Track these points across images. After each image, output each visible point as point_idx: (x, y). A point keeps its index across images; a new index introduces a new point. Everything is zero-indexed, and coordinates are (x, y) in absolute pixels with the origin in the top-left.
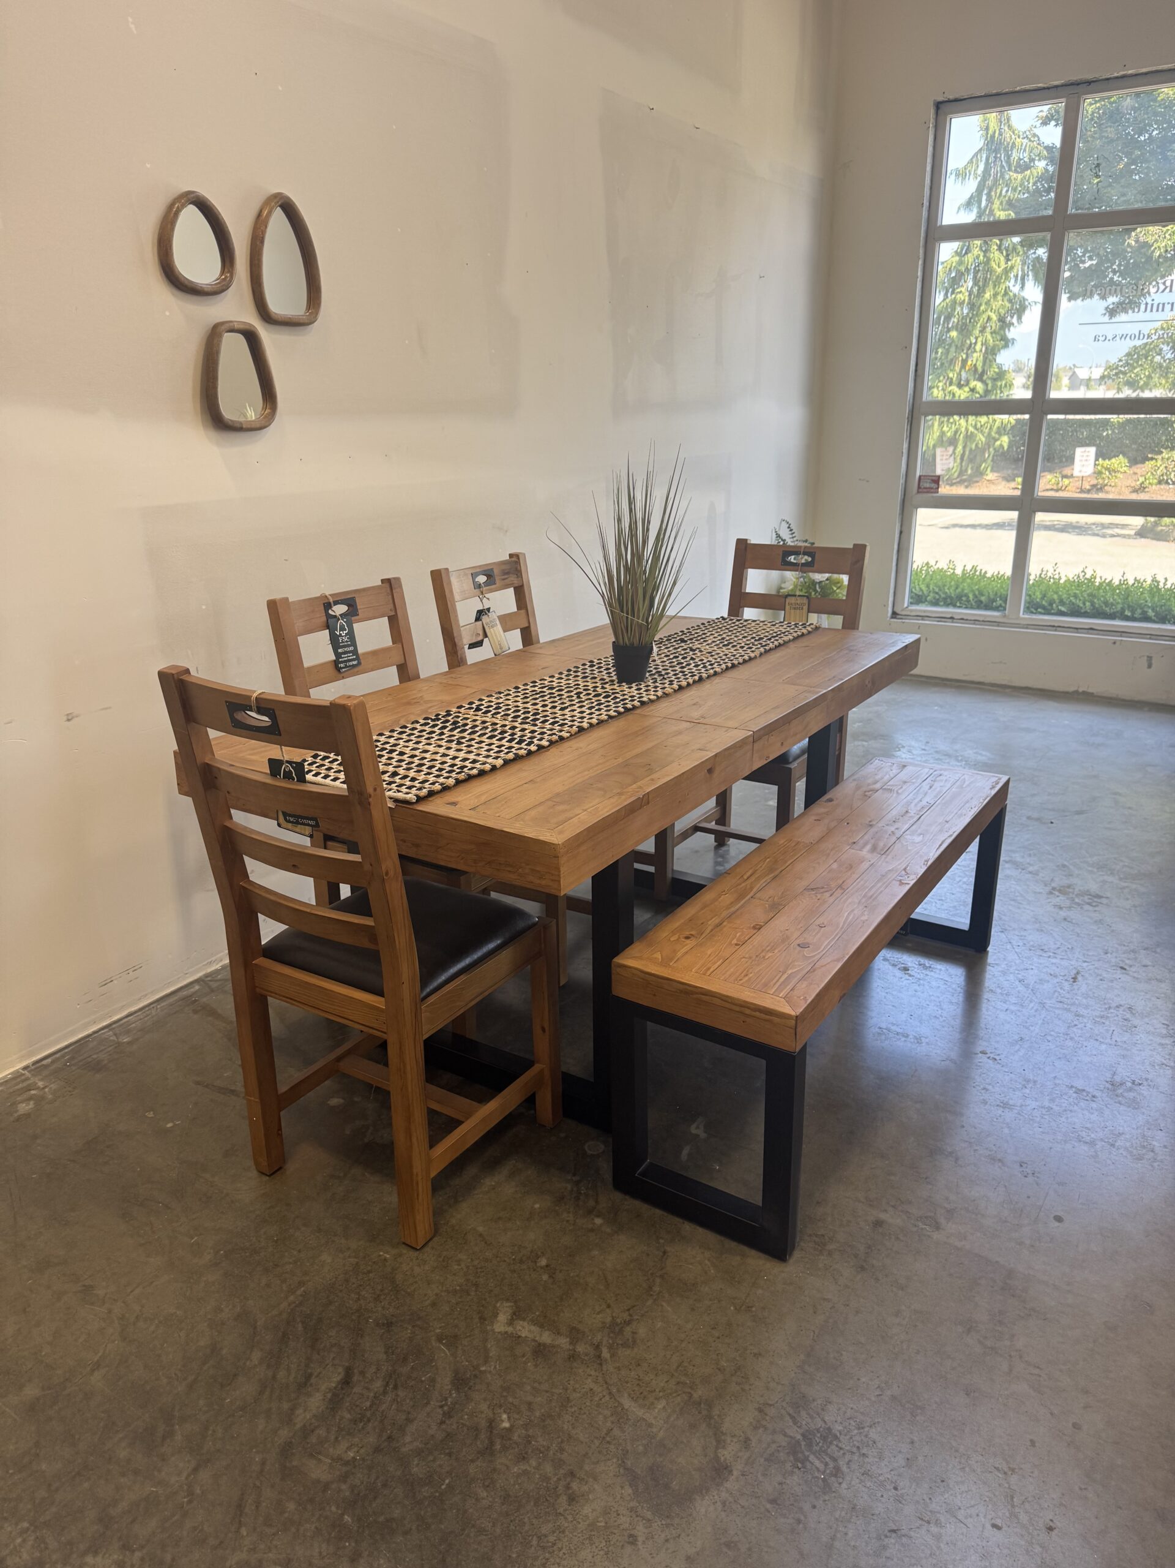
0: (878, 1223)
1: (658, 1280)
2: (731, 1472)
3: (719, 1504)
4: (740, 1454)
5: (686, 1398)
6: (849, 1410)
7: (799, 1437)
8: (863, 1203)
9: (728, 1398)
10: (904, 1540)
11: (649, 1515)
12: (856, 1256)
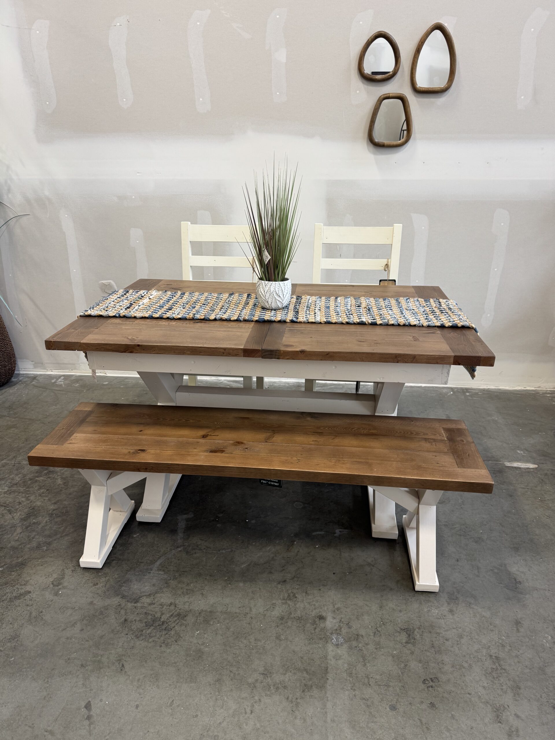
0: (322, 618)
1: (230, 550)
2: (135, 603)
3: (119, 604)
4: (146, 604)
5: (168, 579)
6: (185, 634)
7: (162, 620)
8: (334, 607)
9: (173, 591)
10: (119, 670)
11: (107, 586)
12: (290, 613)
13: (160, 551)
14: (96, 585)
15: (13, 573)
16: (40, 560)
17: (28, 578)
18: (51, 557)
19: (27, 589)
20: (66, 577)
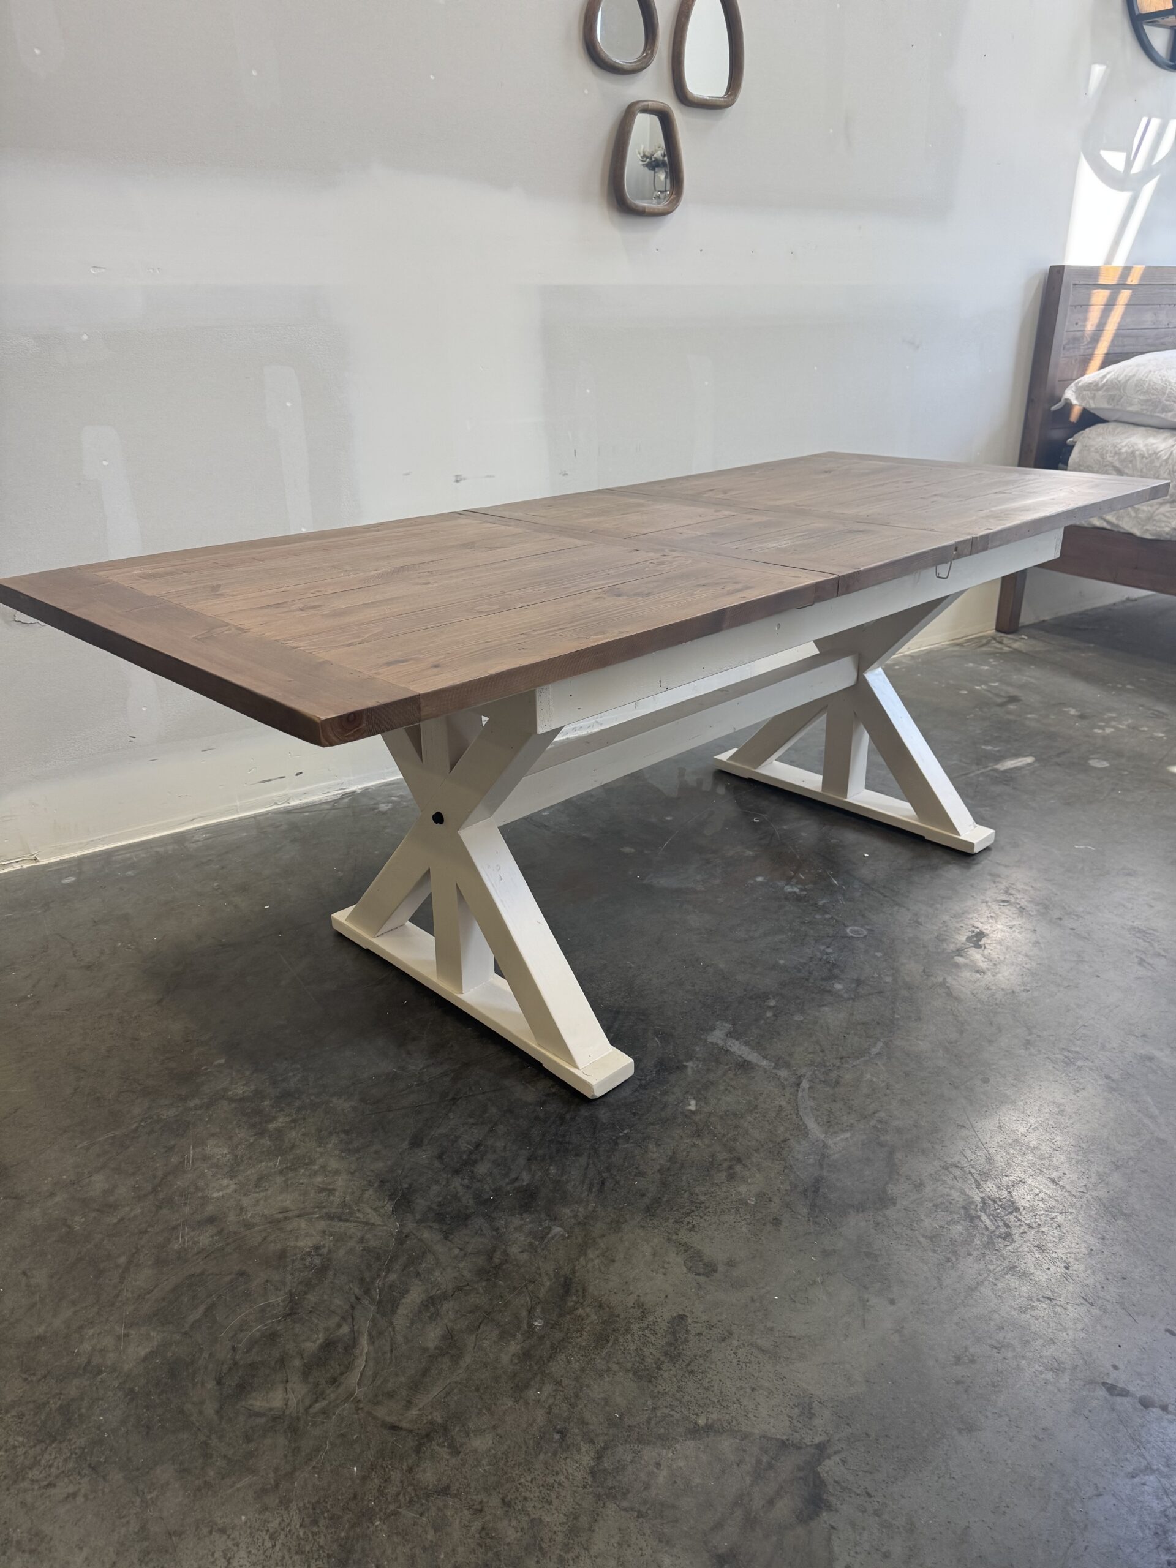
4: (909, 1194)
9: (915, 1150)
10: (1058, 1309)
13: (780, 1106)
14: (780, 1224)
15: (580, 1312)
16: (591, 1256)
17: (631, 1300)
18: (603, 1236)
19: (668, 1316)
20: (699, 1247)
